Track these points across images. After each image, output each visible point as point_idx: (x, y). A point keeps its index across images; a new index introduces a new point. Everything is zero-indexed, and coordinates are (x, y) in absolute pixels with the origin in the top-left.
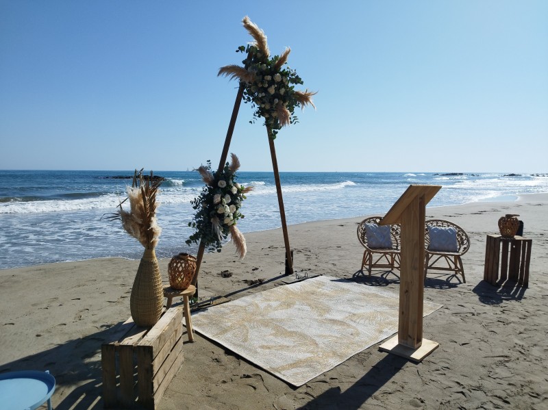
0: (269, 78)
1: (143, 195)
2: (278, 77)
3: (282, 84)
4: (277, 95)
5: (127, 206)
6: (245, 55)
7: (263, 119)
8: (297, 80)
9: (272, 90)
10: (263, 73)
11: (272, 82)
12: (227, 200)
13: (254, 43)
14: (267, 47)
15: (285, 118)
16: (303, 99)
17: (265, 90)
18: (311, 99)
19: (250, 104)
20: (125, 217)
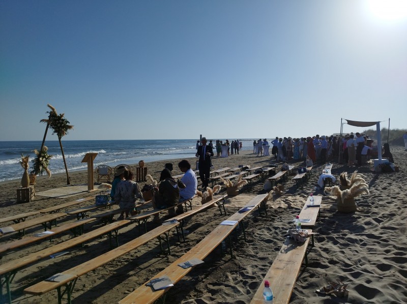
0: (58, 122)
1: (26, 158)
2: (61, 121)
3: (62, 123)
4: (61, 126)
5: (21, 161)
6: (49, 115)
7: (56, 134)
8: (67, 122)
9: (59, 125)
10: (55, 120)
11: (59, 123)
12: (44, 159)
13: (51, 110)
14: (55, 110)
15: (63, 133)
16: (70, 127)
17: (57, 125)
18: (73, 127)
19: (52, 129)
20: (21, 163)
